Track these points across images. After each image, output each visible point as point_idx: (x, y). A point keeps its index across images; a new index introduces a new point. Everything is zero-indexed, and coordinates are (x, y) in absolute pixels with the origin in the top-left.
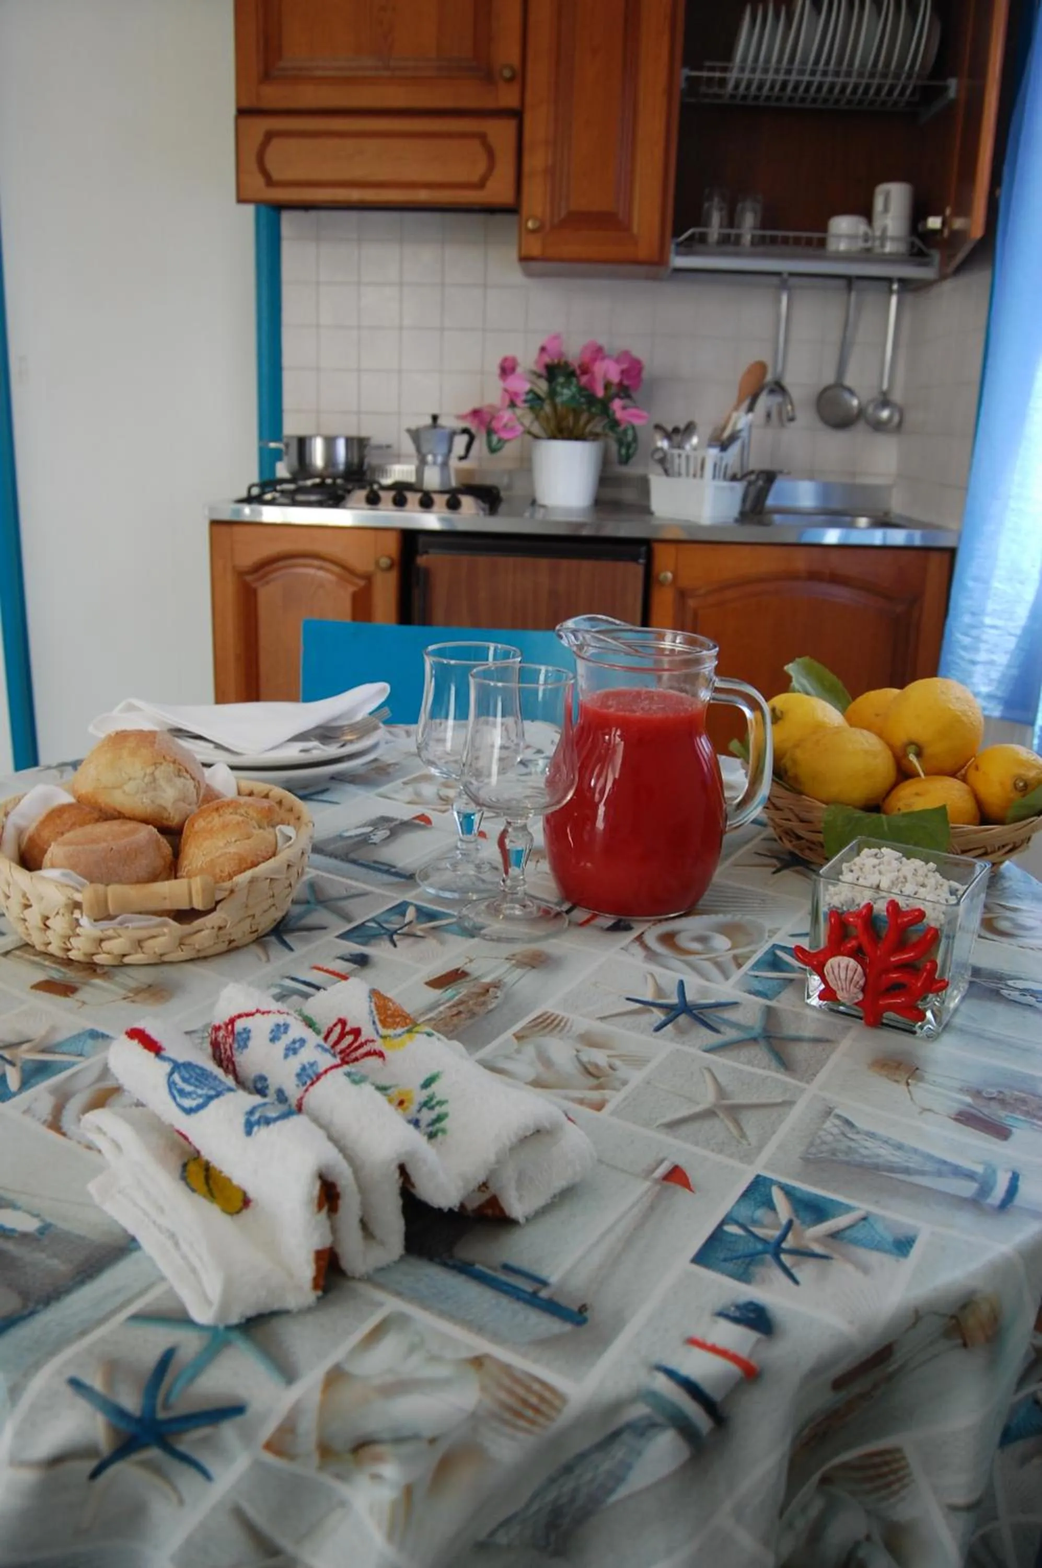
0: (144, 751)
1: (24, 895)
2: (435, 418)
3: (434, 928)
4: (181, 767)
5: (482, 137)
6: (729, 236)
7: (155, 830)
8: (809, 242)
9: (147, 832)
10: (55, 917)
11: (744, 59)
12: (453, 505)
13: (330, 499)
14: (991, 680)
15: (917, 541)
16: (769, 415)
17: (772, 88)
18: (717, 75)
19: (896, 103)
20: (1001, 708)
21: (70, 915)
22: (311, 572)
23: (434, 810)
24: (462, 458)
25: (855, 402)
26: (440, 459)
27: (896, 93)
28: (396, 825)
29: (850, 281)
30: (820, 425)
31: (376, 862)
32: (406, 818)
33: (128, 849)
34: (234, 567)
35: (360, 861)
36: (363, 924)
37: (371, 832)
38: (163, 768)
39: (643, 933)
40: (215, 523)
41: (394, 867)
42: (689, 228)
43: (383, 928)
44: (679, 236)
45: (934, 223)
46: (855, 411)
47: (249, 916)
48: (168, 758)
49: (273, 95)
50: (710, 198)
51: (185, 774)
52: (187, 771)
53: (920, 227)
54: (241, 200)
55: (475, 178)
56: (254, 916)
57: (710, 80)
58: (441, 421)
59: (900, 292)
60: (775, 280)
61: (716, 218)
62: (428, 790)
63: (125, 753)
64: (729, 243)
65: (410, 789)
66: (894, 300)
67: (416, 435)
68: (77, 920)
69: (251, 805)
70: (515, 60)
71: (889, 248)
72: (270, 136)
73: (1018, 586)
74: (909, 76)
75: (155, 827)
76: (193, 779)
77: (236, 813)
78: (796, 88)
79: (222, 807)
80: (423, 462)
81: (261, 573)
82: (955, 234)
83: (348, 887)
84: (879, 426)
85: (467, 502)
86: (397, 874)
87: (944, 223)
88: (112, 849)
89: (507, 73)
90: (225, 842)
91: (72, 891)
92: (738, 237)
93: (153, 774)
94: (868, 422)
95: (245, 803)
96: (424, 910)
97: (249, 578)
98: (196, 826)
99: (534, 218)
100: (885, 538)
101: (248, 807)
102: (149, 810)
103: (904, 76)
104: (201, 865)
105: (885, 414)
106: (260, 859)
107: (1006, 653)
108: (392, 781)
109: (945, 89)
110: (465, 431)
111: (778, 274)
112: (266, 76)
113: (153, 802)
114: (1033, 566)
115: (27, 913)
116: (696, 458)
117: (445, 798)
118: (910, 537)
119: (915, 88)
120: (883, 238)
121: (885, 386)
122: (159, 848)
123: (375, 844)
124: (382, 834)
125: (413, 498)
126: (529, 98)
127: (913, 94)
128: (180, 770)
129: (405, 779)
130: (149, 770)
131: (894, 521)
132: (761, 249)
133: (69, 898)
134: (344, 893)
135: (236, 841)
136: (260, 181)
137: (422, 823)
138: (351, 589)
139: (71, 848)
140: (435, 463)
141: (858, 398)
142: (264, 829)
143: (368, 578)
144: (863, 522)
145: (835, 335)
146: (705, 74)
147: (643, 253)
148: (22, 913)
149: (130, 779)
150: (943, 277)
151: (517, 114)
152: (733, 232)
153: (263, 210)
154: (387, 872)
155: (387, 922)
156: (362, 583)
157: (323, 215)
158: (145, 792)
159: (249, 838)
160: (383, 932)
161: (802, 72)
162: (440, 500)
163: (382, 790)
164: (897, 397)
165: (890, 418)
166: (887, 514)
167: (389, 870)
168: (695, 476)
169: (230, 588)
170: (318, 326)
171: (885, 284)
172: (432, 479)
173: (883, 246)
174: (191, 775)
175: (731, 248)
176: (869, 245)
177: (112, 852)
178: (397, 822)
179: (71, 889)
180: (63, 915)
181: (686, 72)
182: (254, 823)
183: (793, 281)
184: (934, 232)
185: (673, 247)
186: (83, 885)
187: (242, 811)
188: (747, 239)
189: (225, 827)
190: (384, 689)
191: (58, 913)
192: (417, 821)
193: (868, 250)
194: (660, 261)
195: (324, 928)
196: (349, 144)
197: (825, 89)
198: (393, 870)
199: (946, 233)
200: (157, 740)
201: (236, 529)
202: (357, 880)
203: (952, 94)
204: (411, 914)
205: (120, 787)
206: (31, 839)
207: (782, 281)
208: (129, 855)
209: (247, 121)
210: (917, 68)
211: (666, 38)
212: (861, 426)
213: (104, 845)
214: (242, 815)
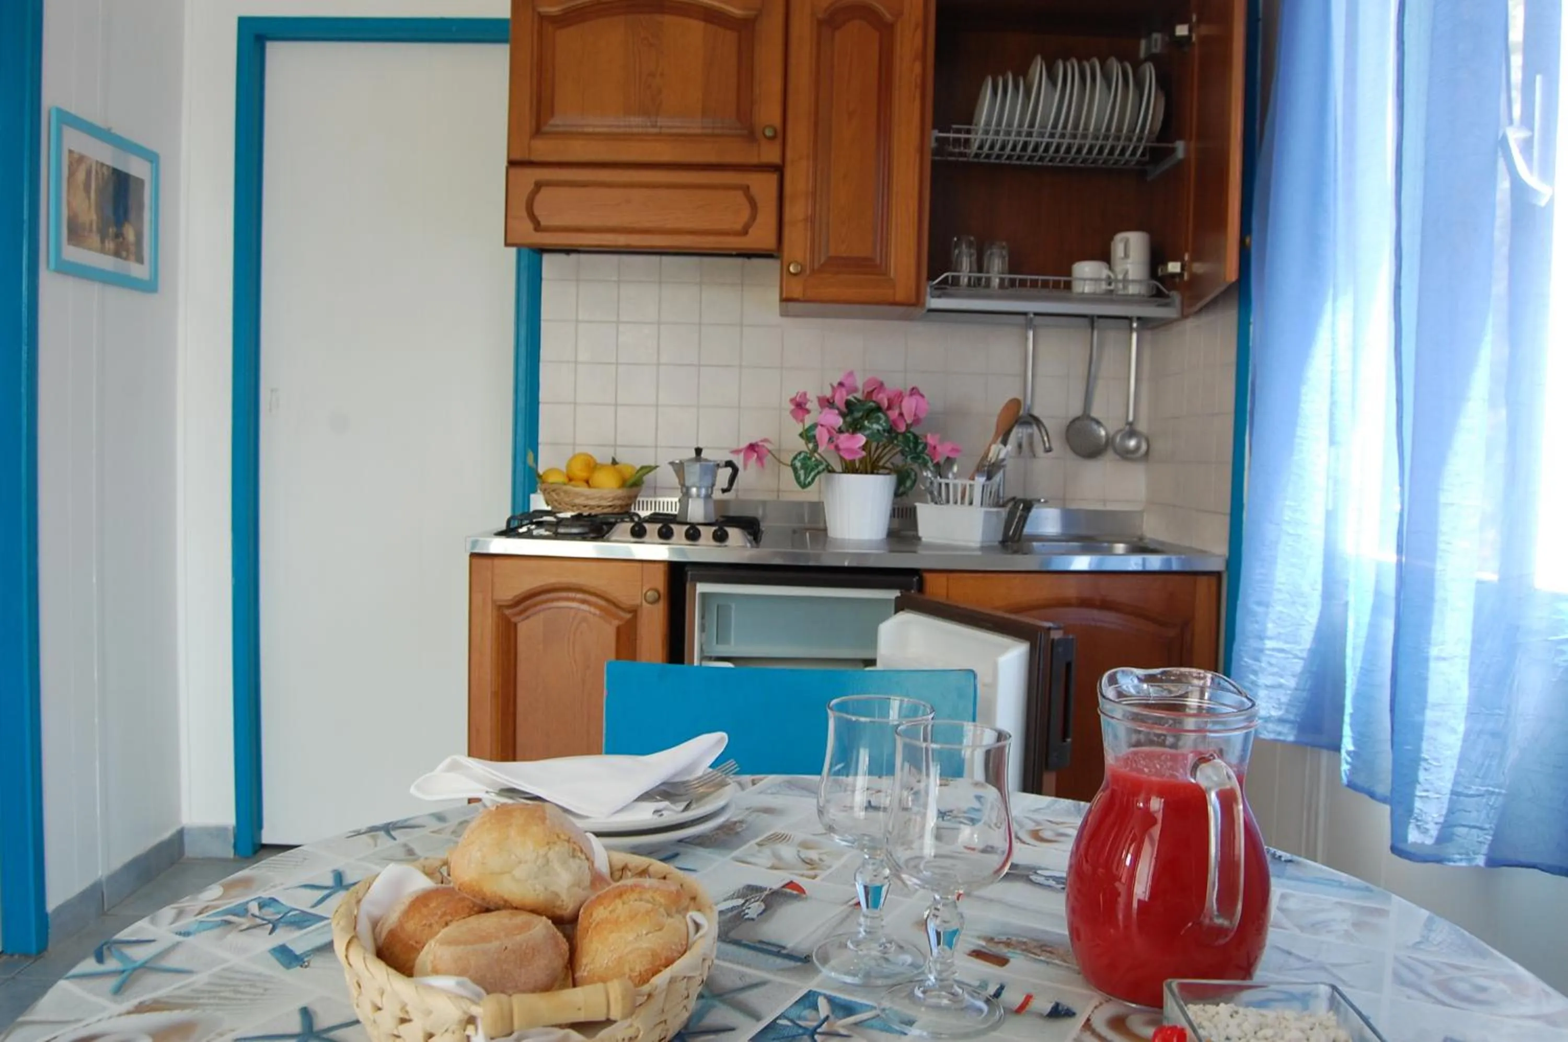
0: (535, 829)
1: (404, 1008)
2: (698, 451)
3: (856, 1024)
4: (575, 846)
5: (746, 190)
6: (979, 279)
7: (550, 922)
8: (1056, 285)
9: (542, 926)
10: (442, 1035)
11: (988, 123)
12: (721, 537)
13: (592, 531)
14: (1280, 704)
15: (1175, 567)
16: (1020, 446)
17: (1014, 148)
18: (963, 136)
19: (1127, 162)
20: (1295, 732)
21: (462, 1032)
22: (571, 605)
23: (802, 875)
24: (724, 491)
25: (1103, 433)
26: (703, 491)
27: (1128, 153)
28: (767, 895)
29: (1092, 320)
30: (1070, 454)
31: (761, 942)
32: (776, 886)
33: (524, 947)
34: (494, 602)
35: (744, 942)
36: (775, 1021)
37: (743, 905)
38: (557, 848)
39: (1088, 1020)
40: (473, 555)
41: (784, 948)
42: (945, 272)
43: (800, 1027)
44: (934, 280)
45: (1174, 267)
46: (1104, 440)
47: (661, 1022)
48: (562, 836)
49: (543, 149)
50: (957, 245)
51: (579, 854)
52: (582, 851)
53: (1160, 273)
54: (507, 244)
55: (738, 226)
56: (665, 1021)
57: (957, 141)
58: (704, 455)
59: (1138, 330)
60: (1021, 319)
61: (965, 263)
62: (788, 852)
63: (513, 832)
64: (978, 286)
65: (767, 851)
66: (1134, 336)
67: (679, 468)
68: (468, 1037)
69: (656, 890)
70: (777, 121)
71: (1132, 289)
72: (539, 186)
73: (1302, 609)
74: (1140, 139)
75: (549, 918)
76: (588, 859)
77: (641, 900)
78: (1035, 149)
79: (626, 892)
80: (686, 494)
81: (521, 607)
82: (1194, 278)
83: (742, 976)
84: (1126, 455)
85: (734, 534)
86: (790, 957)
87: (1183, 268)
88: (506, 948)
89: (769, 133)
90: (635, 935)
91: (469, 1003)
92: (988, 280)
93: (546, 855)
94: (1116, 451)
95: (650, 888)
96: (837, 1001)
97: (508, 612)
98: (595, 915)
99: (797, 263)
100: (1144, 564)
101: (655, 892)
102: (541, 897)
103: (1135, 139)
104: (607, 963)
105: (1132, 443)
106: (675, 954)
107: (1294, 676)
108: (745, 843)
109: (1173, 150)
110: (729, 464)
111: (1025, 314)
112: (538, 132)
113: (546, 889)
114: (1314, 590)
115: (403, 1029)
116: (955, 486)
117: (808, 861)
118: (1168, 561)
119: (1145, 148)
120: (1125, 281)
121: (1131, 418)
122: (557, 944)
123: (753, 919)
124: (754, 909)
125: (679, 531)
126: (789, 155)
127: (1143, 154)
128: (574, 850)
129: (758, 840)
130: (542, 851)
131: (1152, 546)
132: (1010, 291)
133: (465, 1013)
134: (740, 984)
135: (647, 934)
136: (529, 226)
137: (795, 892)
138: (616, 623)
139: (459, 949)
140: (698, 496)
141: (1105, 429)
142: (672, 917)
143: (634, 611)
144: (1120, 547)
145: (1081, 369)
146: (952, 135)
147: (900, 296)
148: (397, 1028)
149: (520, 862)
150: (1184, 316)
151: (779, 169)
152: (983, 275)
153: (525, 251)
154: (778, 954)
155: (800, 1018)
156: (628, 616)
157: (583, 257)
158: (536, 878)
159: (660, 930)
160: (801, 1031)
161: (1042, 135)
162: (707, 533)
163: (736, 853)
164: (1142, 427)
165: (1138, 448)
166: (1141, 539)
167: (777, 951)
168: (956, 503)
169: (488, 622)
170: (576, 362)
171: (1127, 322)
172: (697, 511)
173: (1125, 288)
174: (585, 854)
175: (982, 291)
176: (1112, 287)
177: (506, 951)
178: (766, 893)
179: (468, 1001)
180: (453, 1032)
181: (936, 133)
182: (662, 910)
183: (1038, 320)
184: (1173, 275)
185: (928, 290)
186: (479, 996)
187: (647, 896)
188: (964, 281)
189: (633, 917)
190: (721, 740)
191: (446, 1031)
192: (789, 891)
193: (1111, 292)
194: (918, 302)
195: (732, 1029)
196: (618, 193)
197: (1063, 149)
198: (784, 952)
199: (1186, 277)
200: (548, 816)
201: (497, 562)
202: (748, 965)
203: (1180, 154)
204: (824, 1008)
205: (509, 872)
206: (392, 933)
207: (1028, 320)
208: (524, 956)
209: (517, 172)
210: (1146, 132)
211: (917, 103)
212: (1110, 455)
213: (495, 944)
214: (648, 902)
